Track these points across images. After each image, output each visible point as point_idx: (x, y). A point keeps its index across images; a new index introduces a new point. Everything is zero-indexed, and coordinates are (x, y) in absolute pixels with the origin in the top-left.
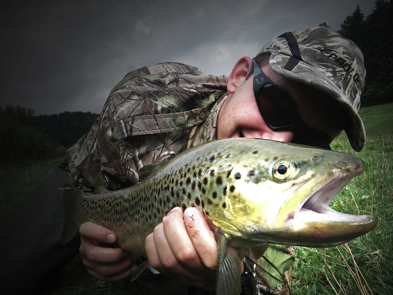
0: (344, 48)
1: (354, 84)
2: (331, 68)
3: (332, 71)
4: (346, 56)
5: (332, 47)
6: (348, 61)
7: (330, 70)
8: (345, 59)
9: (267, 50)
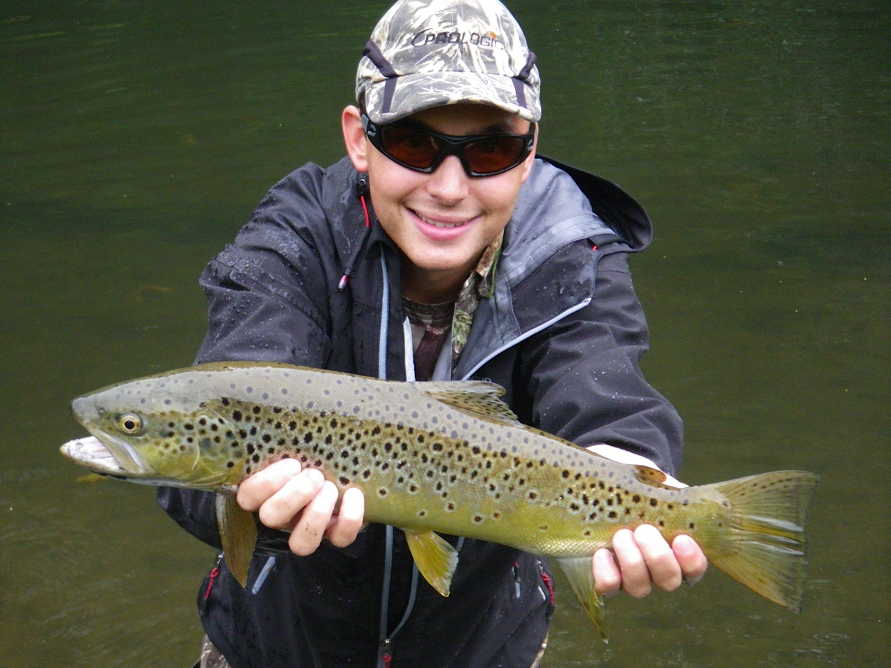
0: (437, 15)
1: (479, 48)
2: (436, 55)
3: (440, 58)
4: (444, 24)
5: (421, 26)
6: (450, 30)
7: (437, 57)
8: (446, 30)
9: (360, 88)
